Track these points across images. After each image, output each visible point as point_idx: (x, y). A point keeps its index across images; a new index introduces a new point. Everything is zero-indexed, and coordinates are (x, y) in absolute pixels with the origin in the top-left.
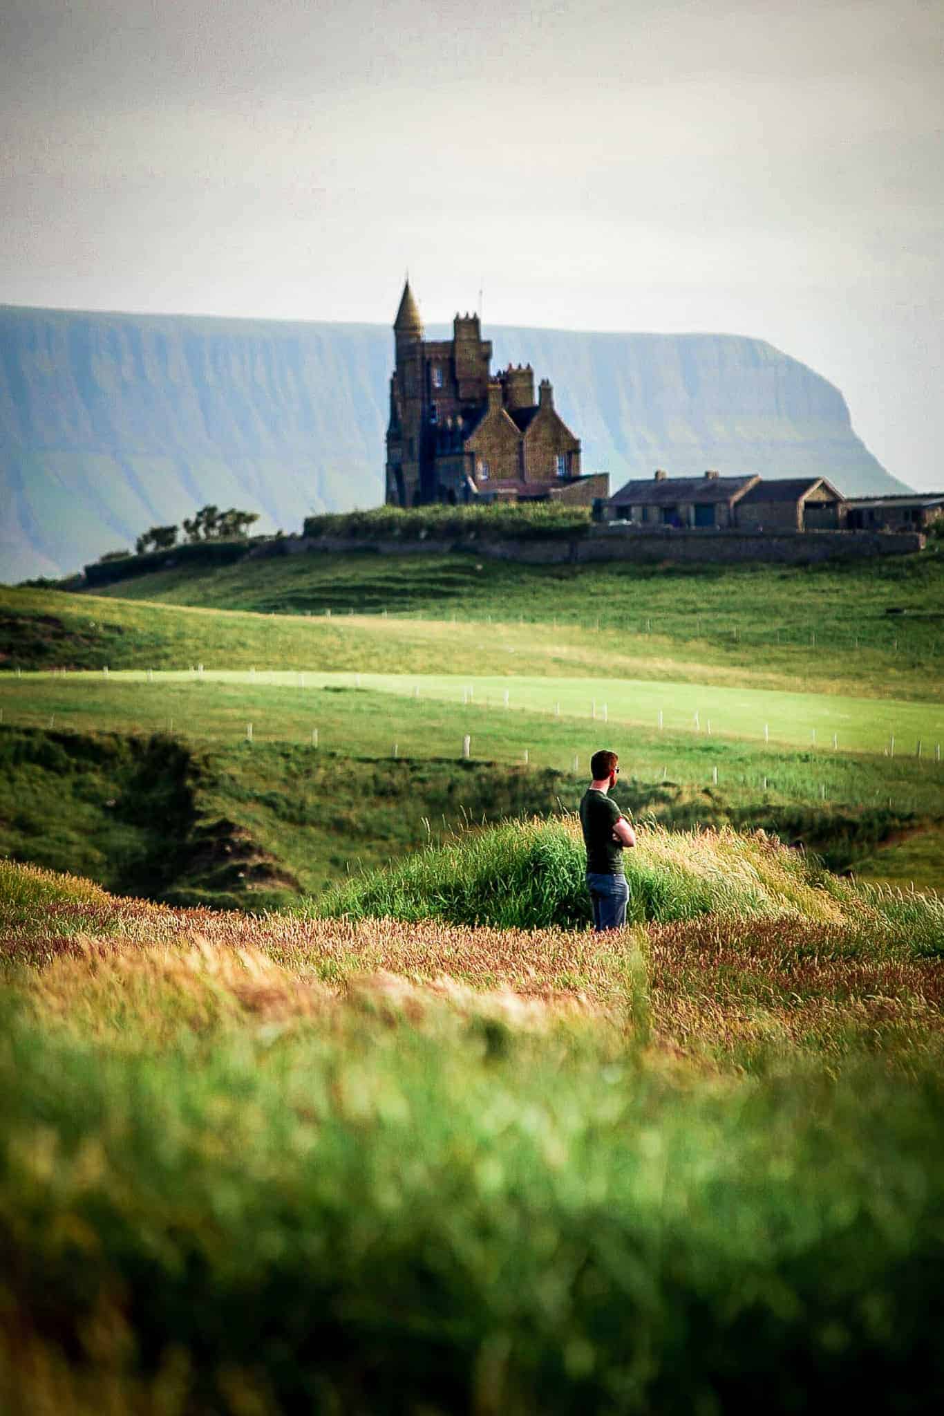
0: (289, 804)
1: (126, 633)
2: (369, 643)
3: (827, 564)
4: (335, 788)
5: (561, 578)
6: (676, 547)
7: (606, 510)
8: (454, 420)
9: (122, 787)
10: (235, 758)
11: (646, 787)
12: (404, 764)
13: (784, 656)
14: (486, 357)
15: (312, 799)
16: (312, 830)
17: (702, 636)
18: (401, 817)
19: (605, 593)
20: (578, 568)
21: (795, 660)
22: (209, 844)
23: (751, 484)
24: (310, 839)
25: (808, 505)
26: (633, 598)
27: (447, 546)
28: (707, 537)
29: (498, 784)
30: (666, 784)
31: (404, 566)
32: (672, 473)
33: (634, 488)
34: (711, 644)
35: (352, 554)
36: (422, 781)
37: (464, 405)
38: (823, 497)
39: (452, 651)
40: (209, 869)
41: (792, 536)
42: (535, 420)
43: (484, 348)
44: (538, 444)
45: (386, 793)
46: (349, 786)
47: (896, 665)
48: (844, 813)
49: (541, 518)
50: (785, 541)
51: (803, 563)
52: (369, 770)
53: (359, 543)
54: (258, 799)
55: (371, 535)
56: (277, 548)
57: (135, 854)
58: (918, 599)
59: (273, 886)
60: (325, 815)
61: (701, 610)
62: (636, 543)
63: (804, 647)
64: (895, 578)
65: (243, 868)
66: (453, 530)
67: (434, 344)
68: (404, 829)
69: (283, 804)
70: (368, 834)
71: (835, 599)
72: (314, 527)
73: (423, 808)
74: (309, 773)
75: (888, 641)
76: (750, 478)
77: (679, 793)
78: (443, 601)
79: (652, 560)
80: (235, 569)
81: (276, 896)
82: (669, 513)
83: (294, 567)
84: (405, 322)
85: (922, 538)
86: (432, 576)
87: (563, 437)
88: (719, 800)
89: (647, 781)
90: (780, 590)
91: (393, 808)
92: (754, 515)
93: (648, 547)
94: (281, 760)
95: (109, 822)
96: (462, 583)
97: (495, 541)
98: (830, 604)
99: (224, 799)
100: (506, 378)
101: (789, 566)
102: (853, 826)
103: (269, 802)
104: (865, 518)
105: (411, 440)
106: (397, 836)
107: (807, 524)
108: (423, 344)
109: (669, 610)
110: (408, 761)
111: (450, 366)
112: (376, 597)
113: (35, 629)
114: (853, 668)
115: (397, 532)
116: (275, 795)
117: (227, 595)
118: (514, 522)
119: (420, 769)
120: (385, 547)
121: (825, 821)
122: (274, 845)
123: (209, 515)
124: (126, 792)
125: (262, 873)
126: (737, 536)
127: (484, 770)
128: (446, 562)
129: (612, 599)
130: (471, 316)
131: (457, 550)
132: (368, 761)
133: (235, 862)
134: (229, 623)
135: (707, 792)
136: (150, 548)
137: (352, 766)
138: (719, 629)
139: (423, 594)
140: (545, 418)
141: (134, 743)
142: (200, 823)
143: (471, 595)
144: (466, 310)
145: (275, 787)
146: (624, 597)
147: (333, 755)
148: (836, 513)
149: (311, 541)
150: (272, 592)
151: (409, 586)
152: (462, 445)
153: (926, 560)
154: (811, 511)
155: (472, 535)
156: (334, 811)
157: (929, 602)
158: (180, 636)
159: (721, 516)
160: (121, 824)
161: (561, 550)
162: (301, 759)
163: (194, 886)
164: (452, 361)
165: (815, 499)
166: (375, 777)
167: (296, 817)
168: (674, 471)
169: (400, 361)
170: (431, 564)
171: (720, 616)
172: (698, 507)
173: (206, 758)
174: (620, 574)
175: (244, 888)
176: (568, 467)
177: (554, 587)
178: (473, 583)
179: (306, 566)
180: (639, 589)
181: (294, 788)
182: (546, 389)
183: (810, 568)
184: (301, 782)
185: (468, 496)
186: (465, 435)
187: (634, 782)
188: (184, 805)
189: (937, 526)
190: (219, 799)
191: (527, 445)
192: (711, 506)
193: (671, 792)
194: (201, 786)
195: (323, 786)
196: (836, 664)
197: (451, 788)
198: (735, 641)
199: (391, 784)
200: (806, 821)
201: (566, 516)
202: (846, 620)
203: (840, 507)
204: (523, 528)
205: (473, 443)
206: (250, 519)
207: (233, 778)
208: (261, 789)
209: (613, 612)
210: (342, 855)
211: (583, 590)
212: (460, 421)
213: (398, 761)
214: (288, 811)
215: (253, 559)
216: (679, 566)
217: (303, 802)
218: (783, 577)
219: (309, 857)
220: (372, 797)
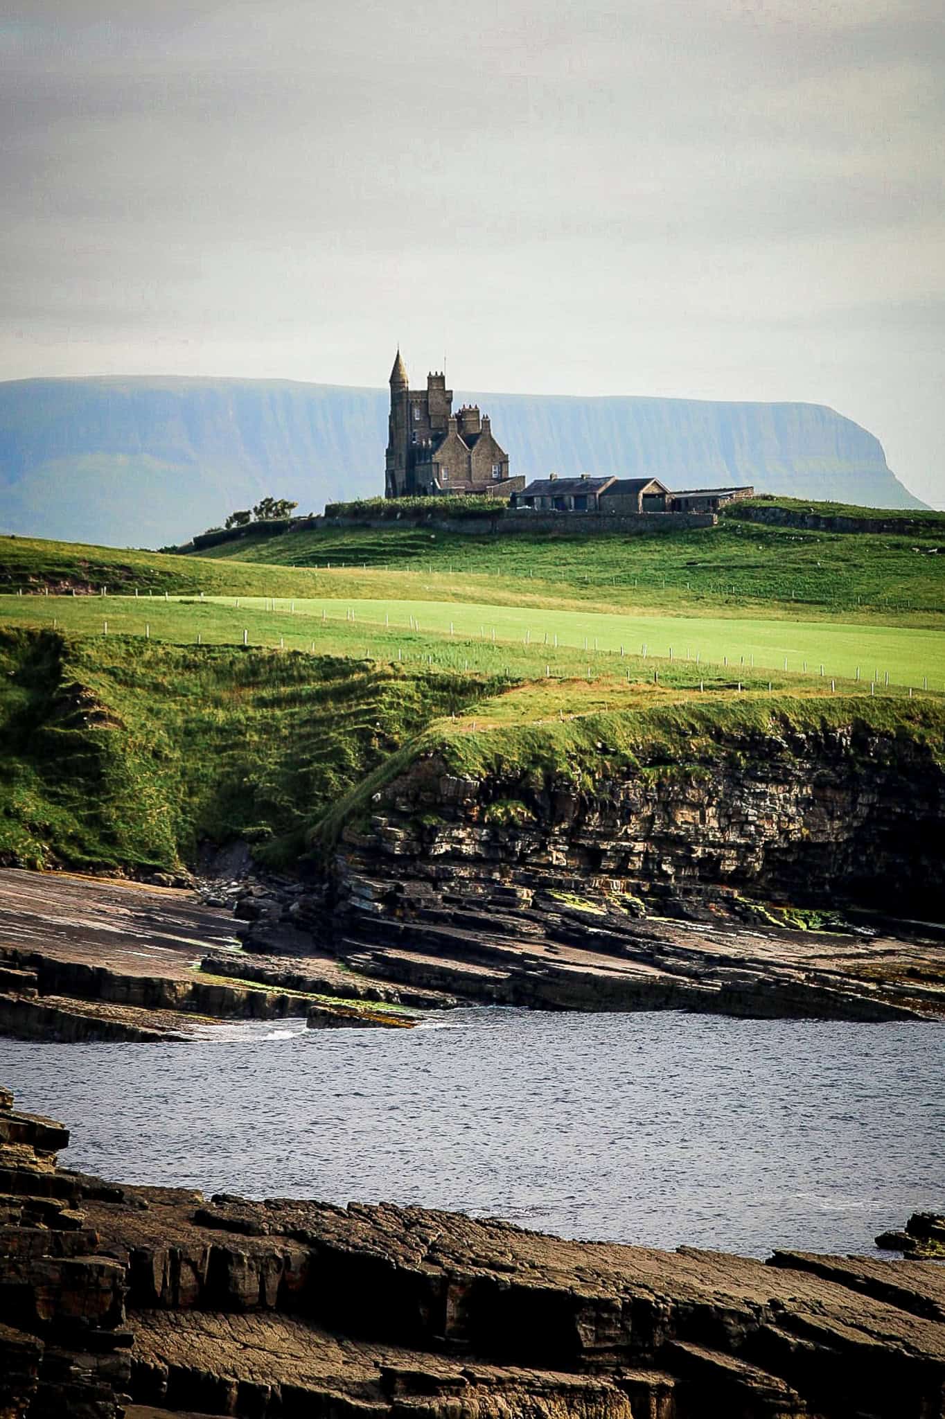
0: (125, 674)
1: (174, 577)
2: (332, 583)
3: (655, 534)
4: (157, 664)
5: (485, 543)
6: (560, 523)
7: (518, 499)
8: (427, 442)
9: (20, 662)
10: (93, 644)
11: (354, 661)
12: (205, 649)
13: (615, 592)
14: (449, 401)
15: (140, 670)
16: (138, 690)
17: (566, 580)
18: (198, 682)
19: (512, 553)
20: (496, 537)
21: (622, 596)
22: (67, 698)
23: (609, 483)
24: (137, 697)
25: (645, 496)
26: (528, 556)
27: (413, 523)
28: (580, 517)
29: (262, 660)
30: (367, 660)
31: (385, 536)
32: (562, 475)
33: (538, 485)
34: (571, 585)
35: (354, 529)
36: (215, 659)
37: (433, 432)
38: (656, 491)
39: (386, 588)
40: (66, 714)
41: (632, 516)
42: (479, 441)
43: (448, 396)
44: (481, 457)
45: (189, 666)
46: (165, 662)
47: (687, 598)
48: (477, 678)
49: (474, 505)
50: (629, 519)
51: (640, 534)
52: (180, 652)
53: (359, 521)
54: (105, 670)
55: (366, 516)
56: (309, 525)
57: (22, 705)
58: (708, 556)
59: (106, 726)
60: (148, 681)
61: (569, 564)
62: (534, 521)
63: (630, 587)
64: (697, 542)
65: (86, 714)
66: (418, 512)
67: (415, 392)
68: (199, 690)
69: (120, 673)
70: (175, 692)
71: (657, 556)
72: (332, 510)
73: (213, 676)
74: (141, 653)
75: (684, 583)
76: (610, 478)
77: (374, 666)
78: (408, 559)
79: (544, 531)
80: (280, 538)
81: (106, 732)
82: (559, 502)
83: (318, 536)
84: (396, 379)
85: (716, 517)
86: (403, 542)
87: (497, 453)
88: (398, 670)
89: (356, 658)
90: (624, 551)
91: (193, 676)
92: (611, 502)
93: (542, 523)
94: (123, 645)
95: (9, 685)
96: (421, 547)
97: (444, 520)
98: (652, 560)
99: (81, 670)
100: (461, 415)
101: (631, 535)
102: (482, 686)
103: (111, 672)
104: (683, 503)
105: (400, 455)
106: (193, 694)
107: (645, 509)
108: (407, 392)
109: (550, 564)
110: (207, 646)
111: (425, 406)
112: (366, 556)
113: (114, 574)
114: (658, 600)
115: (382, 514)
116: (116, 667)
117: (273, 555)
118: (457, 508)
119: (213, 651)
120: (375, 524)
121: (464, 683)
122: (110, 700)
123: (268, 505)
124: (23, 666)
125: (99, 717)
126: (599, 516)
127: (255, 651)
128: (412, 533)
129: (515, 556)
130: (439, 374)
131: (420, 525)
132: (182, 646)
133: (82, 711)
134: (243, 570)
135: (392, 665)
136: (234, 525)
137: (169, 649)
138: (578, 575)
139: (396, 554)
140: (485, 440)
141: (31, 635)
142: (63, 686)
143: (427, 555)
144: (436, 370)
145: (117, 663)
146: (523, 555)
147: (159, 642)
148: (664, 500)
149: (328, 519)
150: (301, 553)
151: (387, 549)
152: (431, 458)
153: (717, 531)
154: (648, 500)
155: (429, 516)
156: (152, 678)
157: (715, 559)
158: (209, 578)
159: (591, 504)
160: (16, 687)
161: (486, 525)
162: (137, 645)
163: (55, 726)
164: (426, 403)
165: (650, 492)
166: (184, 657)
167: (129, 682)
168: (562, 474)
169: (393, 404)
170: (403, 534)
171: (580, 567)
172: (576, 497)
173: (73, 644)
174: (522, 541)
175: (87, 727)
176: (501, 473)
177: (479, 549)
178: (428, 547)
179: (323, 536)
180: (533, 551)
181: (130, 664)
182: (486, 423)
183: (644, 537)
184: (134, 660)
185: (435, 491)
186: (433, 451)
187: (347, 658)
188: (56, 674)
189: (726, 509)
190: (77, 670)
191: (473, 458)
192: (585, 496)
193: (369, 665)
194: (68, 662)
195: (149, 662)
196: (648, 598)
197: (232, 663)
198: (586, 583)
199: (194, 661)
200: (452, 684)
201: (492, 503)
202: (660, 570)
203: (667, 496)
204: (462, 511)
205: (437, 457)
206: (292, 506)
207: (89, 656)
208: (108, 663)
209: (513, 565)
210: (156, 706)
211: (498, 552)
212: (430, 442)
213: (201, 646)
214: (123, 678)
215: (293, 531)
216: (561, 536)
217: (134, 672)
218: (626, 542)
219: (134, 707)
220: (180, 670)
